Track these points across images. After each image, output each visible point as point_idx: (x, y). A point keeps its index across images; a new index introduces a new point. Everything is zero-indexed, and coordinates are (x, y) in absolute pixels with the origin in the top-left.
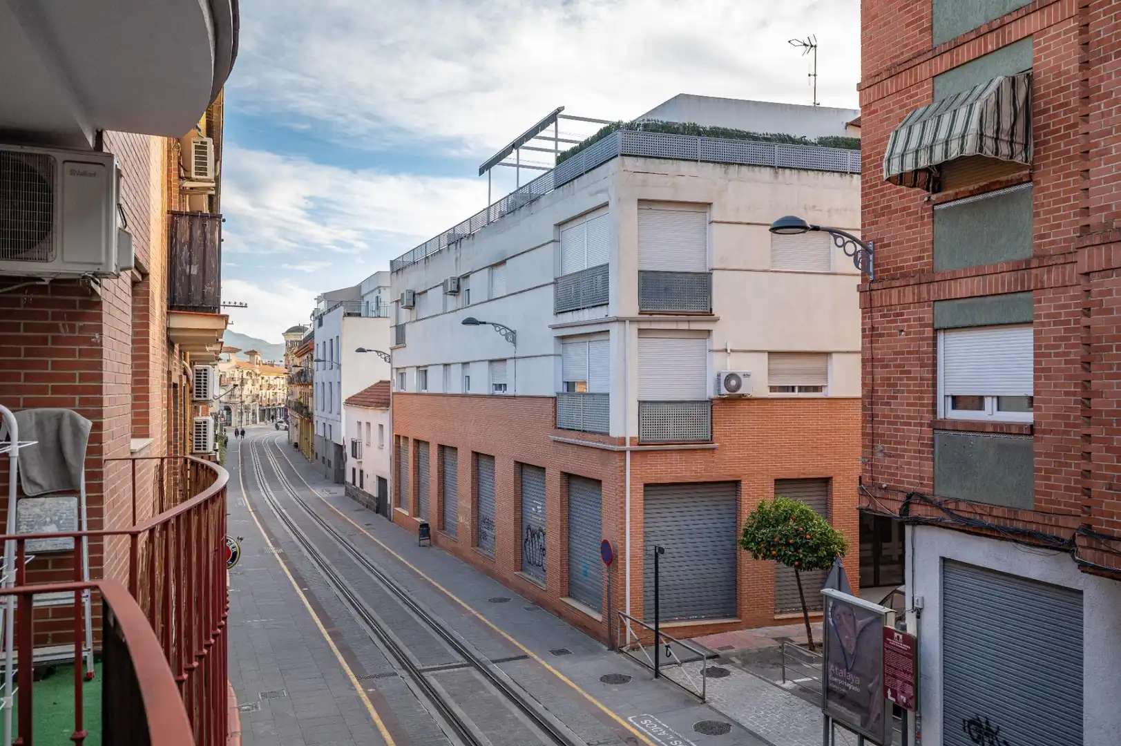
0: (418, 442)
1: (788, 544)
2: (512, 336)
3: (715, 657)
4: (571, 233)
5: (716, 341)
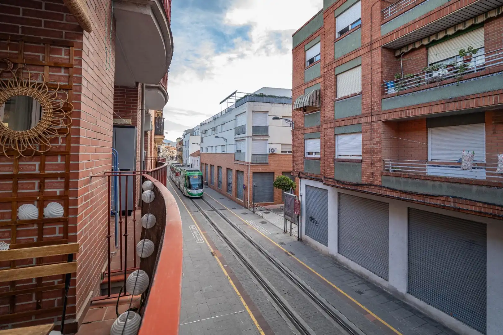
0: (206, 164)
1: (283, 185)
2: (226, 140)
3: (267, 210)
4: (239, 118)
5: (269, 141)
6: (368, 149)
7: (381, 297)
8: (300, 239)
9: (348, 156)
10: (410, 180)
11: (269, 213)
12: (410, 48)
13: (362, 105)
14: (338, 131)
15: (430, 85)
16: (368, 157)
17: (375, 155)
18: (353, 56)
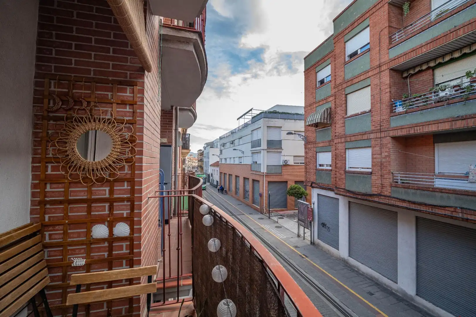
0: (225, 174)
1: (296, 193)
2: (243, 152)
3: (281, 215)
4: (255, 132)
5: (283, 154)
6: (378, 162)
7: (391, 298)
8: (313, 243)
9: (358, 168)
10: (418, 191)
11: (283, 218)
12: (417, 70)
13: (372, 122)
14: (348, 145)
15: (437, 104)
16: (378, 170)
17: (384, 168)
18: (362, 77)
